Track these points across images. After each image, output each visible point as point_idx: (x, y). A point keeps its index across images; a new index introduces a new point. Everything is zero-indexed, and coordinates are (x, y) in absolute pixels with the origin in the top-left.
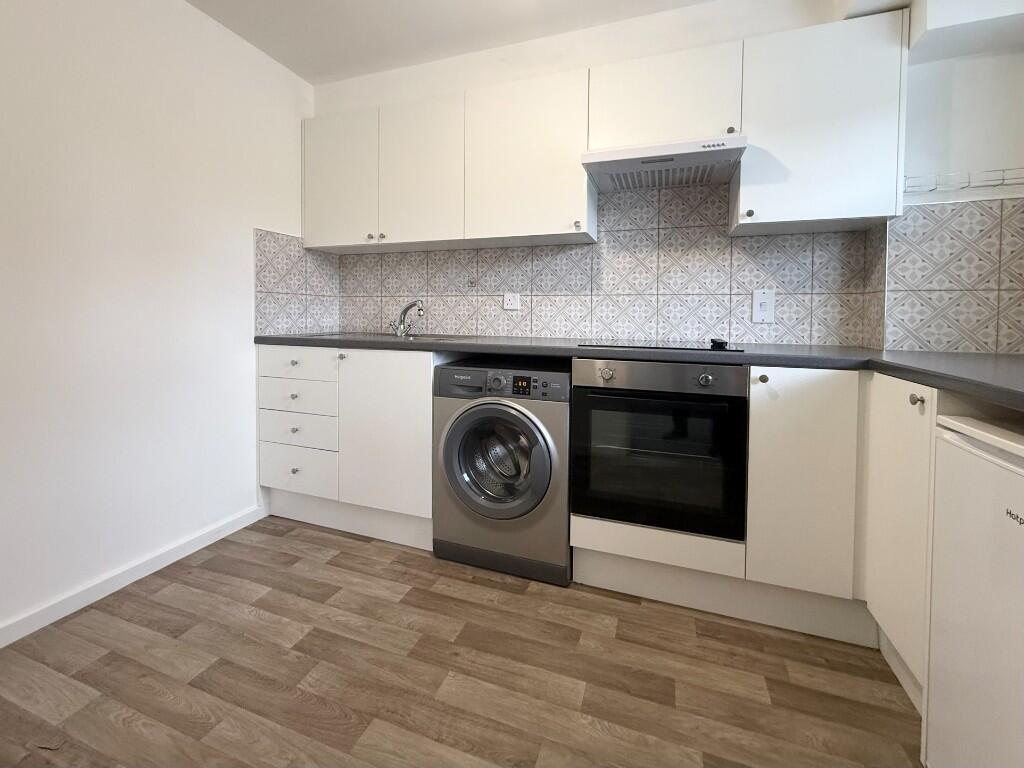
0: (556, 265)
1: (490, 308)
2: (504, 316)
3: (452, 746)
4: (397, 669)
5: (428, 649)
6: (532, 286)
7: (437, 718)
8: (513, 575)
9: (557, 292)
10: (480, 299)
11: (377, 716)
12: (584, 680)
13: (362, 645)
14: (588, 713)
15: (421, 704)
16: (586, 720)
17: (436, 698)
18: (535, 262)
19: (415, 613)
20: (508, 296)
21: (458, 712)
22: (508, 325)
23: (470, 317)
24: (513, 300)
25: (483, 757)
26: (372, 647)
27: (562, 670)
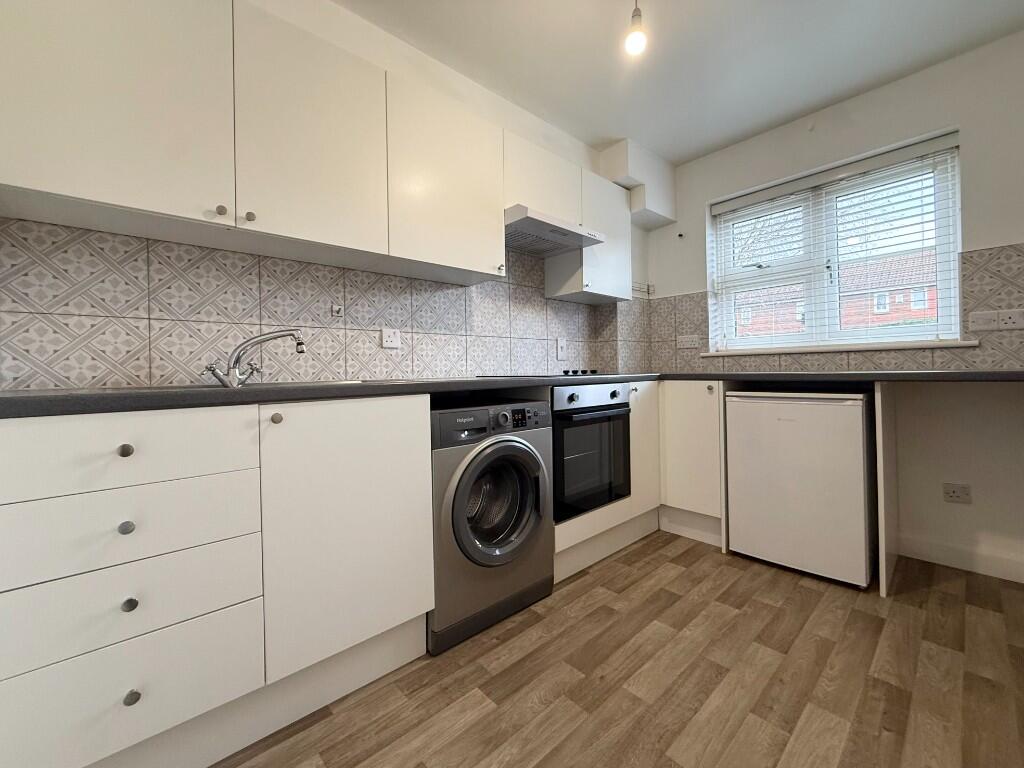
0: (435, 302)
1: (365, 346)
2: (381, 354)
3: (702, 704)
4: (606, 724)
5: (588, 696)
6: (412, 322)
7: (673, 707)
8: (516, 613)
9: (437, 331)
10: (350, 333)
11: (662, 753)
12: (652, 620)
13: (557, 750)
14: (682, 629)
15: (656, 714)
16: (686, 632)
17: (651, 703)
18: (415, 296)
19: (528, 693)
20: (387, 331)
21: (669, 693)
22: (387, 366)
23: (336, 357)
24: (393, 338)
25: (713, 690)
26: (566, 740)
27: (640, 628)
